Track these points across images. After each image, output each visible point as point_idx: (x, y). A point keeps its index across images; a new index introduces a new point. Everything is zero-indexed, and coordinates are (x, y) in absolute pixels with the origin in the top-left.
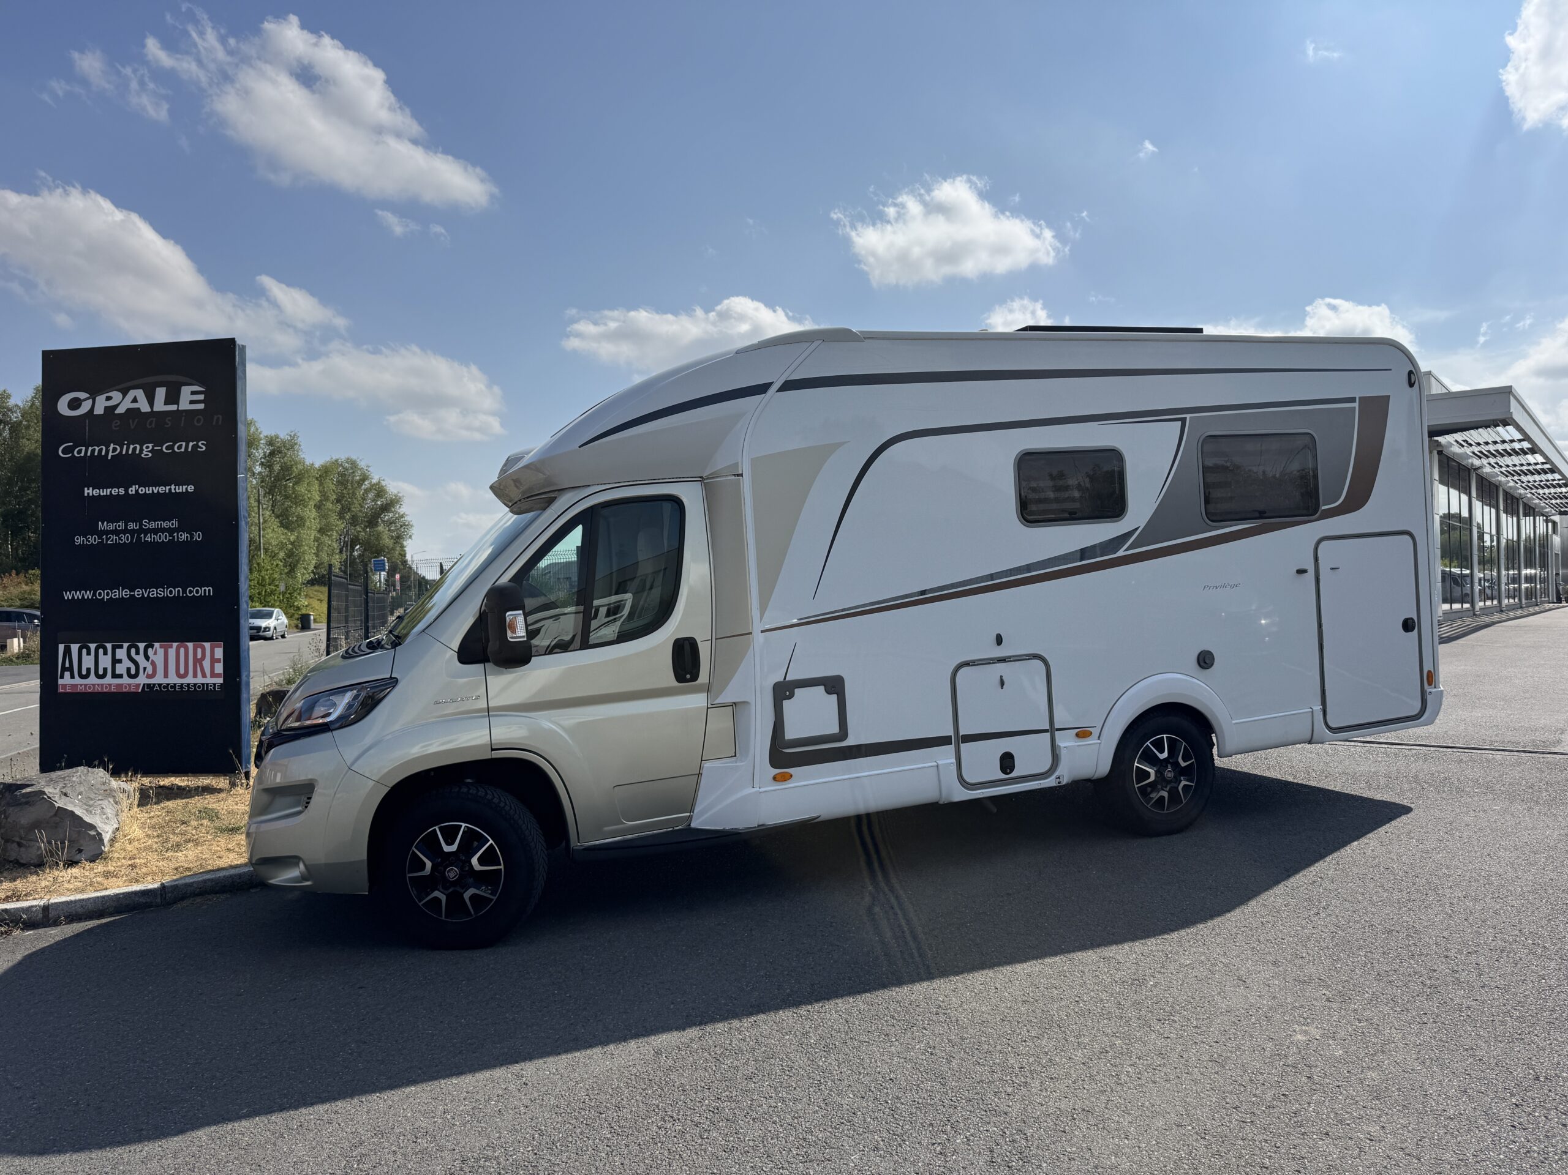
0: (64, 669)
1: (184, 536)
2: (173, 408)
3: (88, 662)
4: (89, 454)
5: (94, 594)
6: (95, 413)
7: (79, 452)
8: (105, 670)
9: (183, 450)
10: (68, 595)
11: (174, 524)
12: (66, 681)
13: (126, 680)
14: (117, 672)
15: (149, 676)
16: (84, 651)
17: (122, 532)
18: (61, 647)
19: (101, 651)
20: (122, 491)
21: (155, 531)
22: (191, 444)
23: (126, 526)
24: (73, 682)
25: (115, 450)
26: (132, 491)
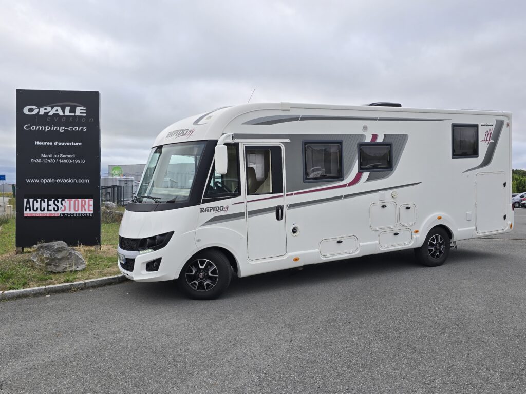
0: (26, 208)
1: (77, 161)
2: (73, 114)
3: (37, 205)
4: (37, 129)
5: (40, 181)
6: (40, 114)
7: (33, 128)
8: (44, 208)
9: (77, 130)
10: (28, 181)
11: (73, 156)
12: (27, 213)
13: (53, 212)
14: (49, 209)
15: (62, 211)
16: (35, 201)
17: (51, 158)
18: (25, 200)
19: (42, 201)
20: (51, 143)
21: (66, 159)
22: (80, 128)
23: (53, 156)
24: (30, 212)
25: (48, 128)
26: (56, 143)
